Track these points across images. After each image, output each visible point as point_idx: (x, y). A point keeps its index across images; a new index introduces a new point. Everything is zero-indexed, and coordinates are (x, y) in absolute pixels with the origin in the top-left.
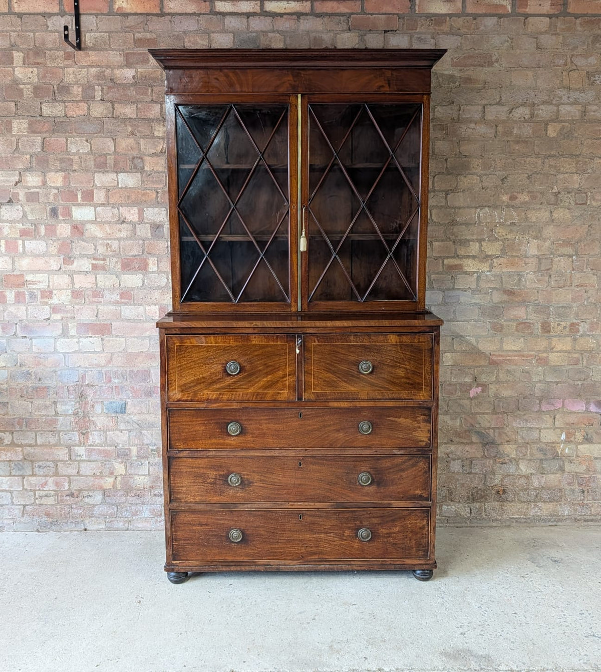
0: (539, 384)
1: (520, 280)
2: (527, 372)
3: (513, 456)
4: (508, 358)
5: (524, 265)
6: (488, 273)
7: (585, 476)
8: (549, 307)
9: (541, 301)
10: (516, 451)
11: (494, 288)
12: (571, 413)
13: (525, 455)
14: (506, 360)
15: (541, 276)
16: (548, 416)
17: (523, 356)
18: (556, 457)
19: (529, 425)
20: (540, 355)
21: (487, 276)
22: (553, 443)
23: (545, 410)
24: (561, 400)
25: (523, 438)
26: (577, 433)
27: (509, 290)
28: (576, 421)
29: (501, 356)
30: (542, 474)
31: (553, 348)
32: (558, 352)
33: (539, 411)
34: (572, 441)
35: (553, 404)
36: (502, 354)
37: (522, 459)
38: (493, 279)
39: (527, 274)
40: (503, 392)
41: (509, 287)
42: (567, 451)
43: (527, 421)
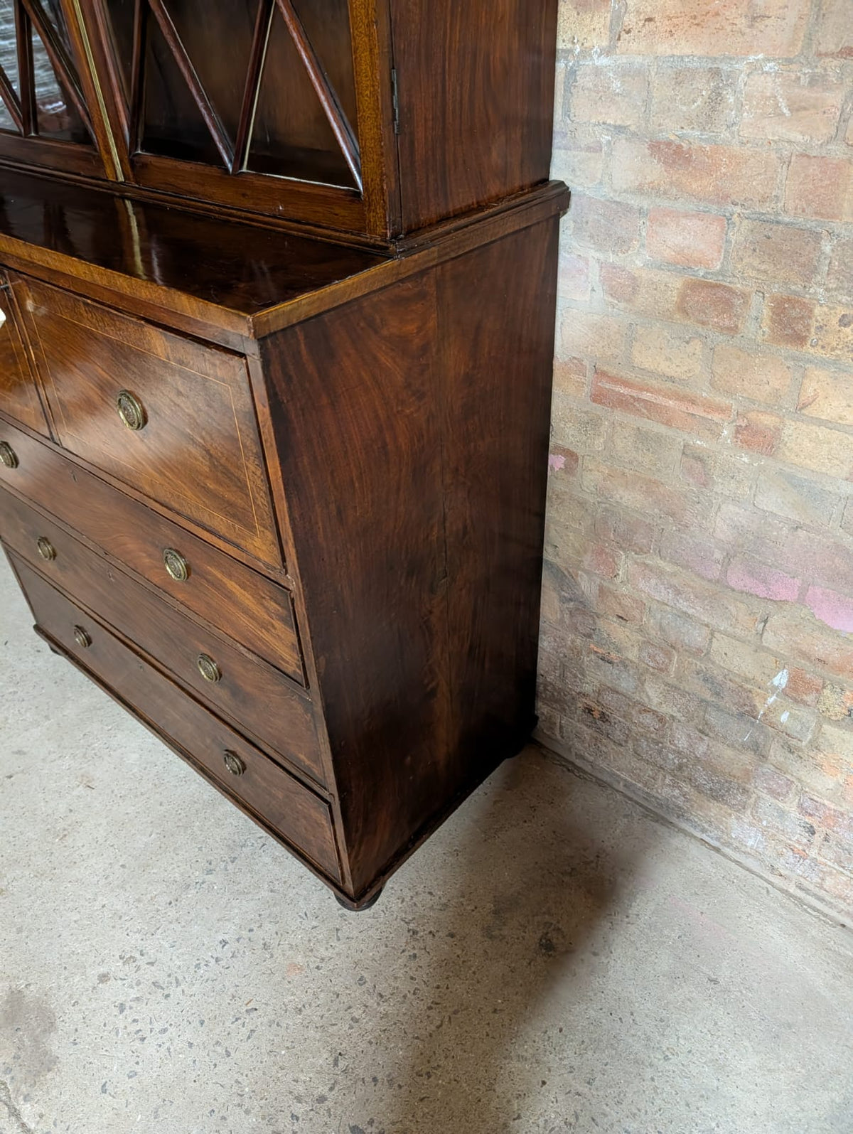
0: (731, 508)
1: (716, 98)
2: (699, 459)
3: (630, 657)
4: (647, 396)
5: (742, 23)
6: (604, 61)
7: (826, 802)
8: (817, 237)
9: (791, 206)
10: (640, 649)
11: (620, 129)
12: (824, 628)
13: (661, 670)
14: (638, 400)
15: (813, 82)
16: (742, 606)
17: (693, 402)
18: (747, 713)
19: (683, 605)
20: (752, 415)
21: (598, 72)
22: (747, 680)
23: (736, 588)
24: (798, 582)
25: (662, 629)
26: (826, 692)
27: (669, 144)
28: (835, 657)
29: (626, 383)
30: (702, 732)
31: (805, 406)
32: (820, 422)
33: (718, 581)
34: (805, 703)
35: (764, 582)
36: (630, 376)
37: (653, 674)
38: (617, 85)
39: (755, 68)
40: (621, 492)
41: (671, 131)
42: (784, 717)
43: (678, 593)
